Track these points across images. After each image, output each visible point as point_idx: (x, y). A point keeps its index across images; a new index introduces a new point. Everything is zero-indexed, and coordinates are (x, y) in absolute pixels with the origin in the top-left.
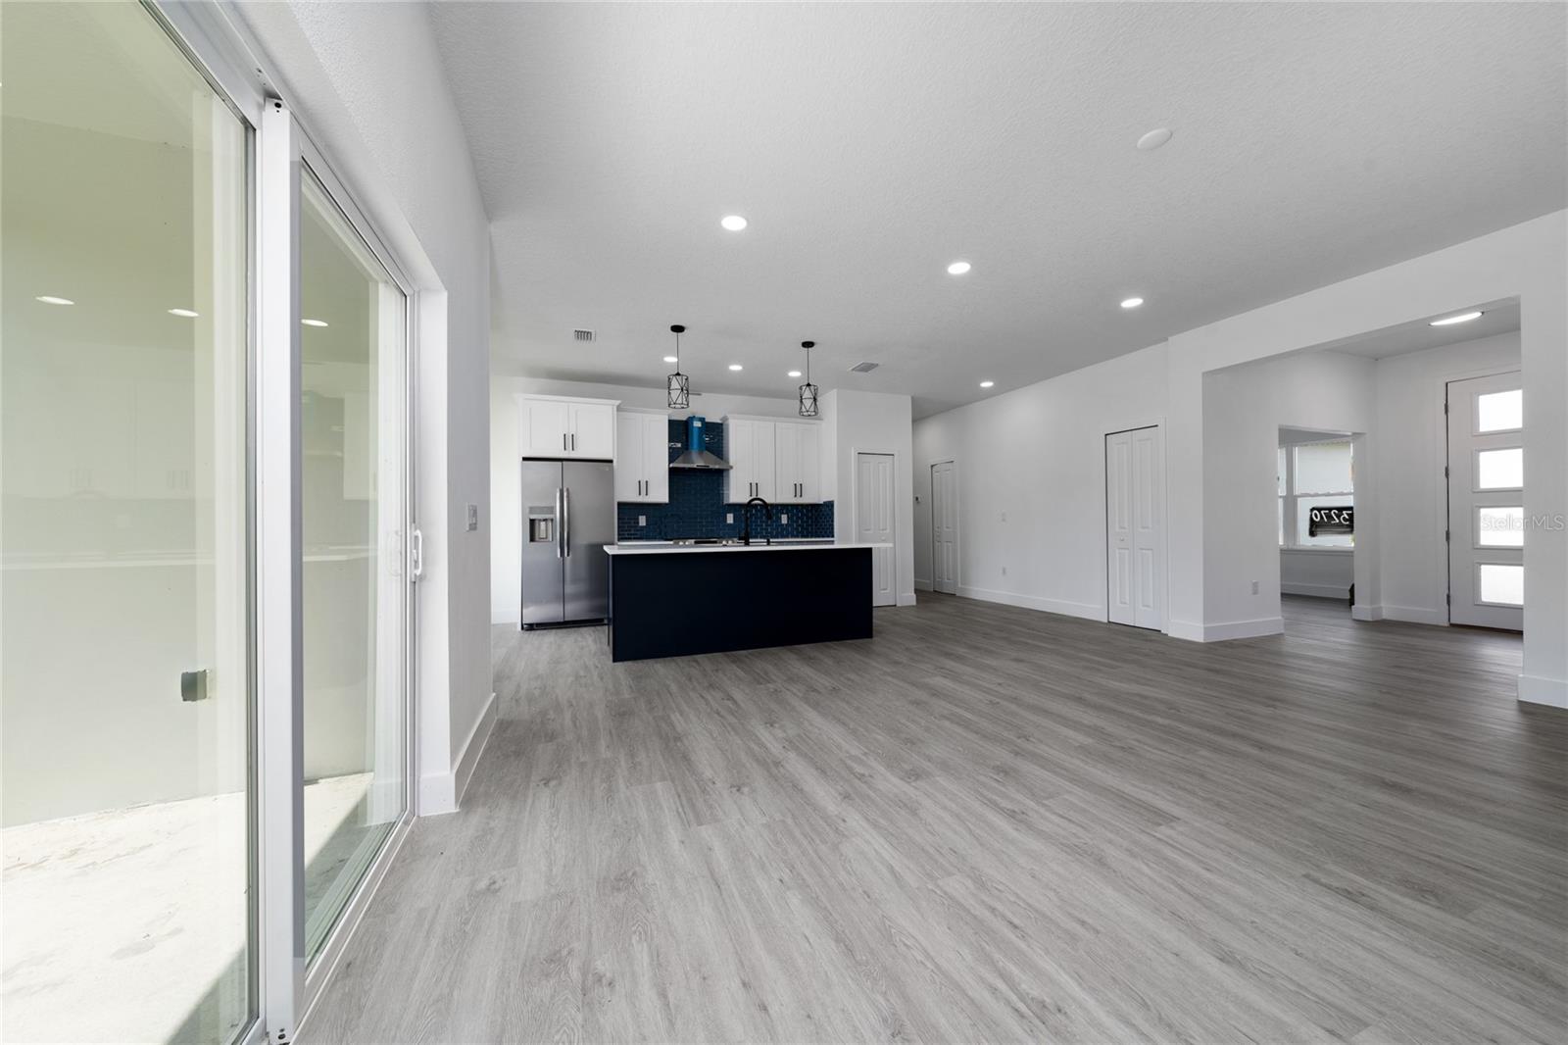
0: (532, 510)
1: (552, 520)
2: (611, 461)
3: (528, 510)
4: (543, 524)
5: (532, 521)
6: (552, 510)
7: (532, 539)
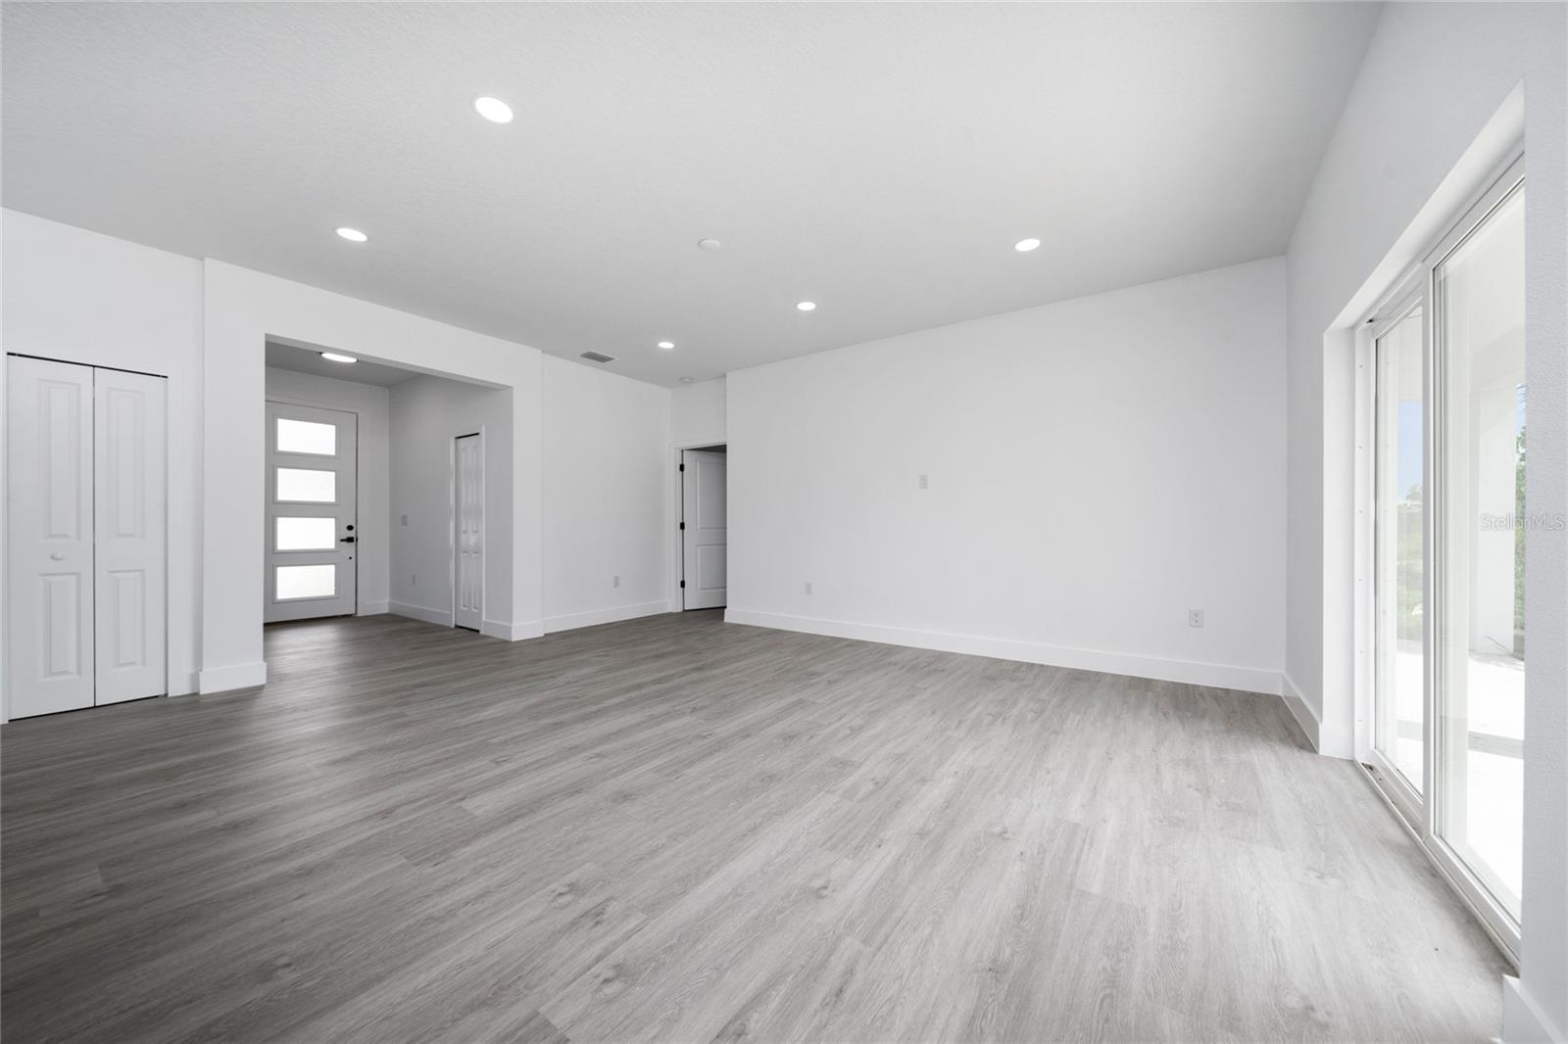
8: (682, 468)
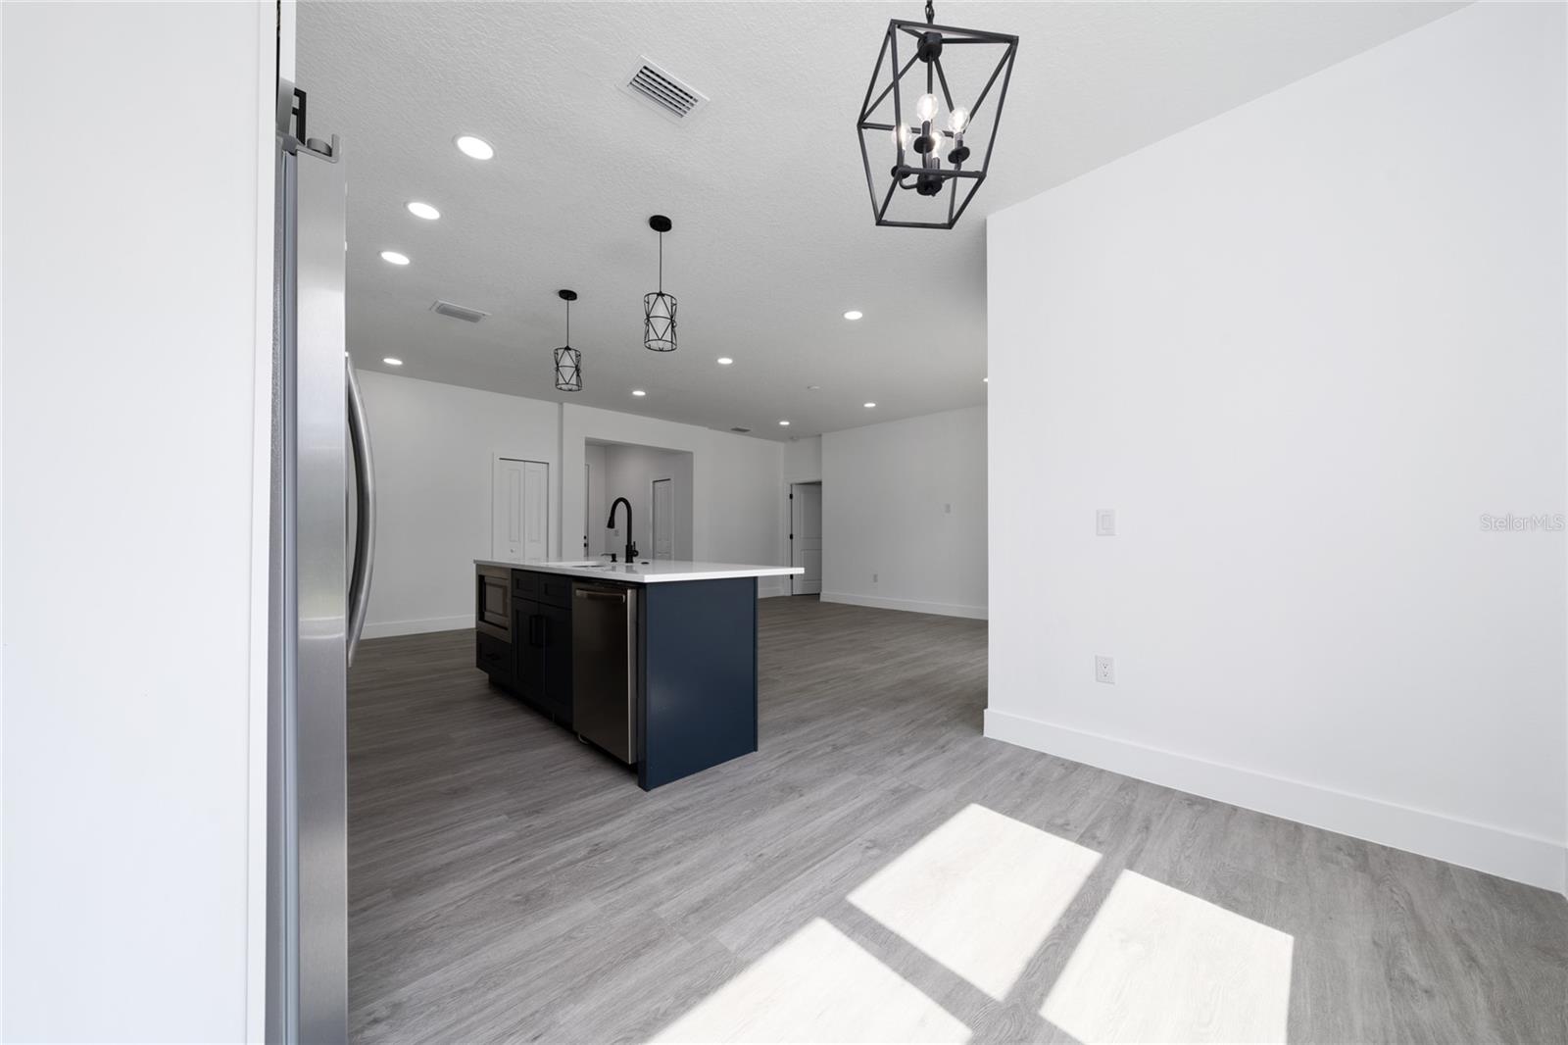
8: (791, 496)
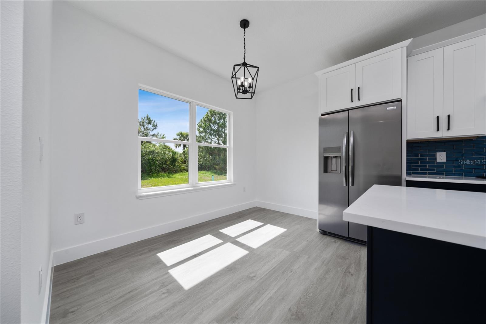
0: (326, 150)
1: (340, 157)
2: (401, 101)
3: (322, 151)
4: (334, 160)
5: (326, 159)
6: (339, 149)
7: (326, 170)
